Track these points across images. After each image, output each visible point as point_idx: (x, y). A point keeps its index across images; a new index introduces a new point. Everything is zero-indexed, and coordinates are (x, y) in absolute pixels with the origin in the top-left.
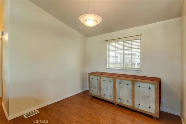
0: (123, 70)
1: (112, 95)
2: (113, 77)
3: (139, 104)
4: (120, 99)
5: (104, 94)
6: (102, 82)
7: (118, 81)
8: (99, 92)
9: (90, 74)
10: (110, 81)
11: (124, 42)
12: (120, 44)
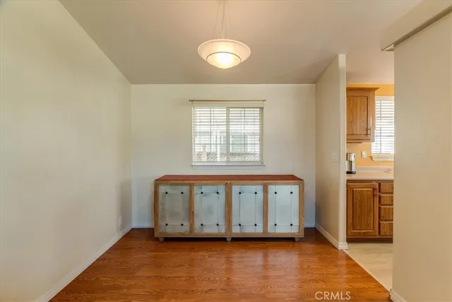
0: (227, 168)
1: (222, 223)
2: (226, 182)
3: (276, 225)
4: (240, 225)
5: (202, 225)
6: (197, 198)
7: (236, 189)
8: (186, 224)
9: (159, 182)
10: (218, 193)
11: (228, 108)
12: (219, 113)
